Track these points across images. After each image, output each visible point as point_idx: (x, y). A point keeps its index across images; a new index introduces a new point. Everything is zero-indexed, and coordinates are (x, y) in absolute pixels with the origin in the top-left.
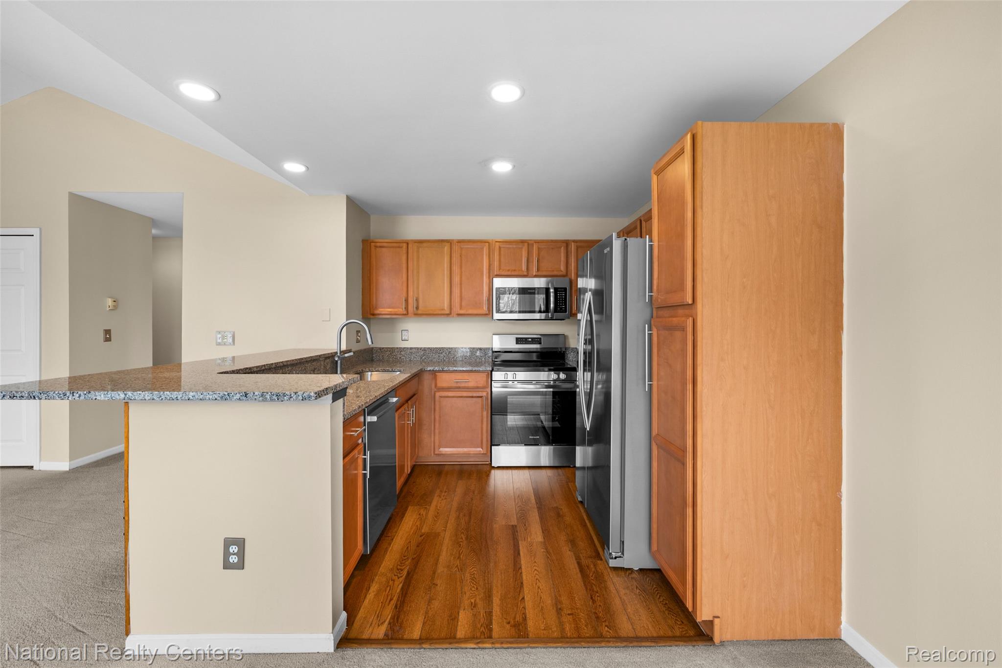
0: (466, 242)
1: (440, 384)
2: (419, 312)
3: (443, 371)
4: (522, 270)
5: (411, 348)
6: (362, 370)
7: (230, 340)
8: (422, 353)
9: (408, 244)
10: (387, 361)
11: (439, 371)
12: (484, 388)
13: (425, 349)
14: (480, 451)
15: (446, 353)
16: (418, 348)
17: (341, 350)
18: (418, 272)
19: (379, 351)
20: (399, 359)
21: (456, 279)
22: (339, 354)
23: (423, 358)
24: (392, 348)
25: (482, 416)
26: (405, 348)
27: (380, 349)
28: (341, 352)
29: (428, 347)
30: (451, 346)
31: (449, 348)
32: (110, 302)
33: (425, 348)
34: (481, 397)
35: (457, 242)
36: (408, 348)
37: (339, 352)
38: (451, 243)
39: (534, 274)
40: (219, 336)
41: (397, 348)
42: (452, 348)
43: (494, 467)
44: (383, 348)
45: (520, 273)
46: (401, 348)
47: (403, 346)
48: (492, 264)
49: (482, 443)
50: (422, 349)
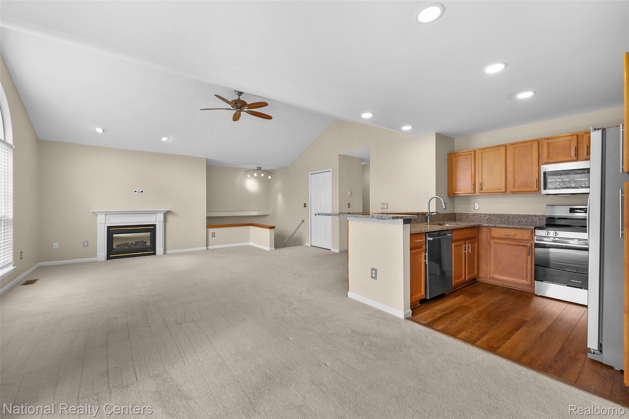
0: (518, 144)
1: (493, 235)
2: (483, 191)
3: (495, 227)
4: (571, 157)
5: (480, 214)
6: (443, 223)
7: (386, 207)
8: (488, 217)
9: (475, 151)
10: (465, 221)
11: (493, 227)
12: (528, 240)
13: (490, 215)
14: (525, 282)
15: (506, 218)
16: (485, 214)
17: (430, 211)
18: (482, 168)
19: (460, 215)
20: (472, 220)
21: (510, 169)
22: (428, 213)
23: (489, 220)
24: (468, 214)
25: (527, 259)
26: (476, 214)
27: (460, 214)
28: (429, 212)
30: (510, 214)
31: (509, 215)
32: (349, 193)
33: (490, 214)
34: (526, 246)
35: (511, 145)
36: (478, 214)
37: (428, 212)
38: (506, 146)
39: (584, 159)
40: (382, 205)
41: (471, 214)
42: (511, 215)
43: (536, 295)
44: (462, 213)
45: (570, 159)
46: (474, 214)
47: (475, 213)
48: (541, 156)
49: (527, 277)
50: (488, 214)
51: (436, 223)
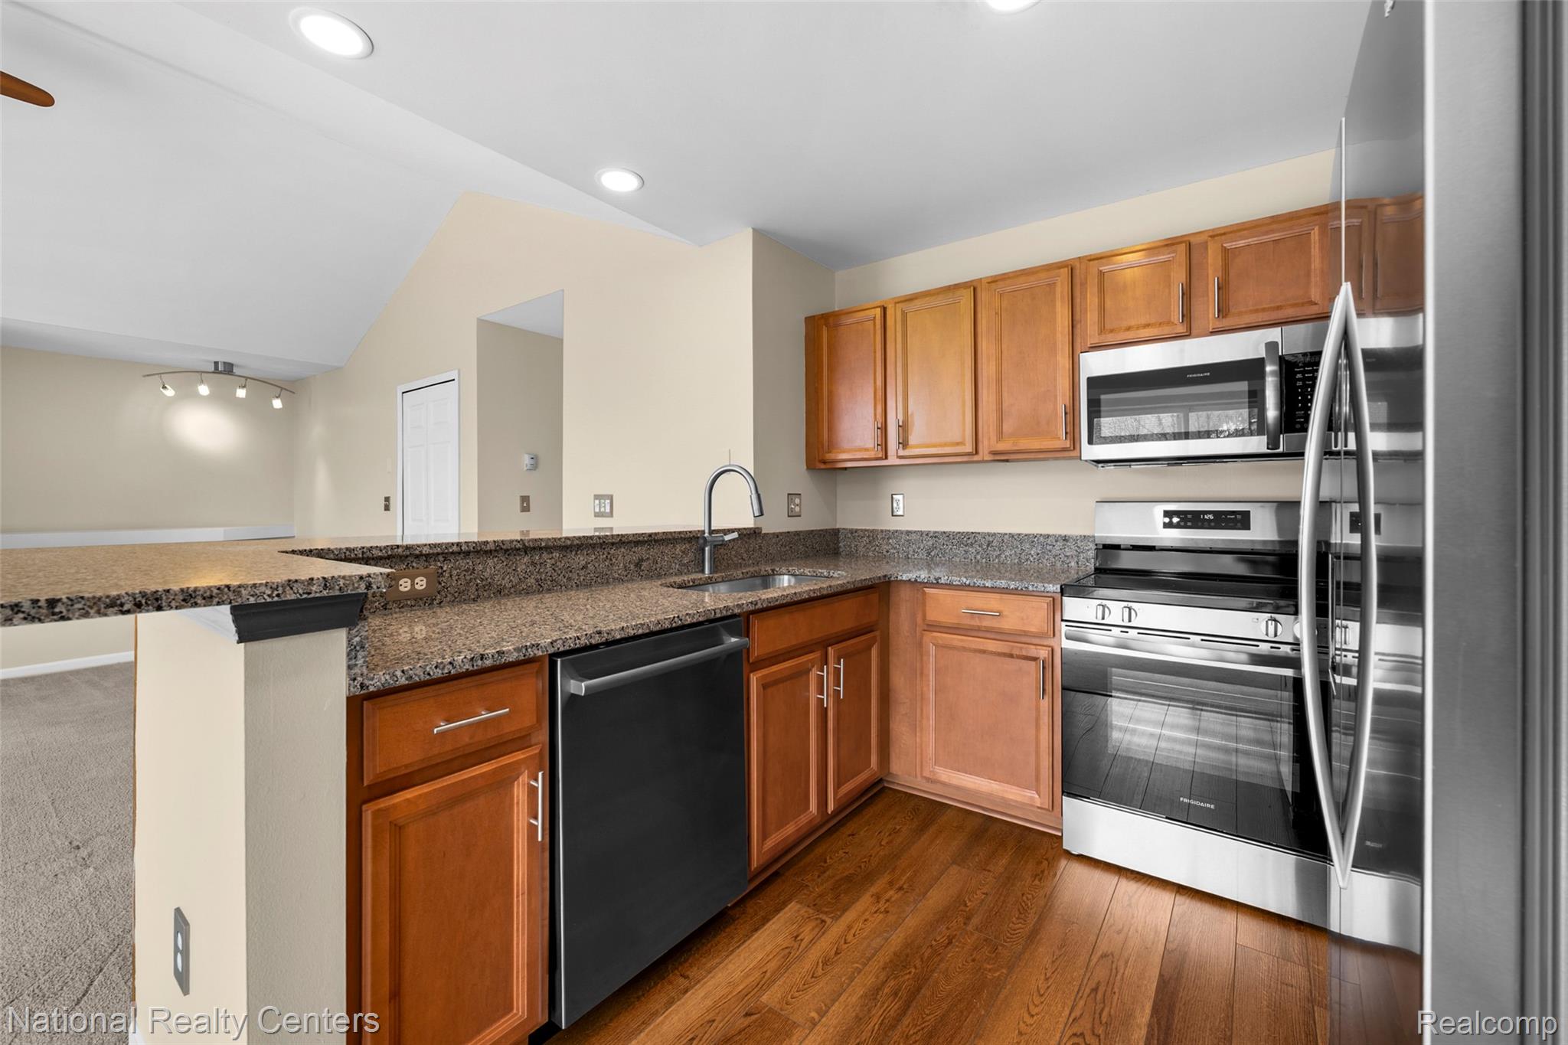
0: (1010, 278)
1: (933, 615)
2: (908, 452)
3: (937, 584)
4: (1169, 323)
5: (908, 533)
6: (773, 570)
7: (608, 510)
8: (930, 543)
9: (884, 309)
10: (863, 555)
11: (929, 584)
12: (1041, 635)
13: (935, 535)
14: (1032, 798)
15: (980, 546)
16: (922, 533)
17: (713, 528)
18: (905, 366)
19: (850, 535)
20: (885, 553)
21: (987, 370)
22: (706, 535)
23: (932, 554)
24: (872, 531)
25: (1038, 709)
26: (897, 531)
27: (852, 531)
28: (711, 532)
29: (943, 530)
30: (992, 531)
31: (989, 534)
32: (526, 460)
33: (936, 532)
34: (1035, 659)
35: (989, 283)
36: (902, 532)
37: (707, 531)
38: (975, 289)
39: (1209, 326)
40: (597, 502)
41: (882, 531)
42: (995, 534)
43: (1068, 853)
44: (856, 531)
45: (1166, 330)
46: (889, 531)
47: (892, 528)
48: (1081, 321)
49: (1038, 779)
50: (931, 534)
51: (738, 573)
